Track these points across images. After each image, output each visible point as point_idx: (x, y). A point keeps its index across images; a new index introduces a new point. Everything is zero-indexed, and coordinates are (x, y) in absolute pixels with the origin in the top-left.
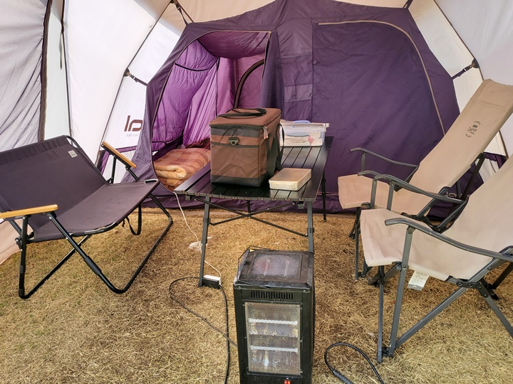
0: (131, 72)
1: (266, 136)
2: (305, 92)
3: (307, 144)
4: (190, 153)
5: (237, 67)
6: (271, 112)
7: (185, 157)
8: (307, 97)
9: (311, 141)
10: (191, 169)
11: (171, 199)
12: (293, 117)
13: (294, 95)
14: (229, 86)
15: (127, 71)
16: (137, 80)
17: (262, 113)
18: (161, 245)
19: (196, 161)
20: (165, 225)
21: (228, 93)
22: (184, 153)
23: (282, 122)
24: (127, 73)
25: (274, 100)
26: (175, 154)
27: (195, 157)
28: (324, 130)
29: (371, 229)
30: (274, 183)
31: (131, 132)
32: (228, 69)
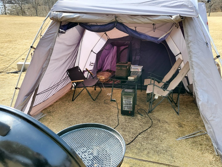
0: (93, 51)
1: (128, 68)
2: (138, 58)
3: (137, 71)
4: (105, 73)
5: (119, 48)
6: (129, 63)
7: (103, 74)
8: (138, 59)
9: (138, 70)
10: (106, 77)
11: (101, 84)
12: (134, 64)
13: (135, 59)
14: (116, 54)
15: (92, 50)
16: (94, 53)
17: (127, 63)
18: (100, 94)
19: (107, 75)
20: (100, 90)
21: (116, 56)
22: (103, 73)
23: (131, 65)
24: (92, 51)
25: (130, 60)
26: (101, 73)
27: (106, 74)
28: (142, 68)
29: (149, 89)
30: (129, 78)
31: (91, 66)
32: (116, 49)
